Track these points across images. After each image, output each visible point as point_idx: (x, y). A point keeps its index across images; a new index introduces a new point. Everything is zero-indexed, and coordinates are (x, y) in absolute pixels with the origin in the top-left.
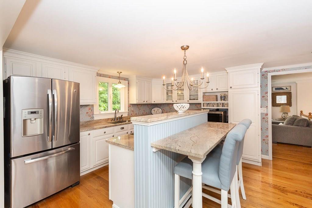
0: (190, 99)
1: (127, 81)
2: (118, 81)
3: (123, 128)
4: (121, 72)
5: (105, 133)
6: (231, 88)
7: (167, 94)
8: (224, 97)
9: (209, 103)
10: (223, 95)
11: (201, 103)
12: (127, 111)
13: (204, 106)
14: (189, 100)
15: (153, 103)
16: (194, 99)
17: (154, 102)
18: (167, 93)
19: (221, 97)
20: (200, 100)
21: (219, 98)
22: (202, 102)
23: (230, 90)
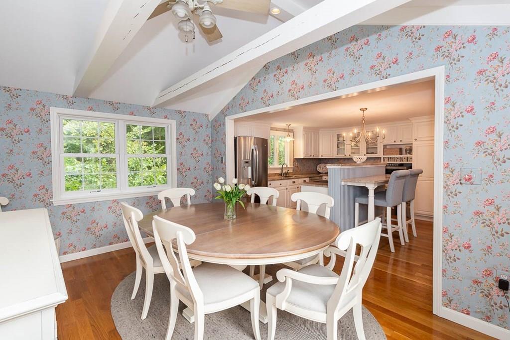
0: (367, 153)
1: (292, 133)
2: (287, 133)
3: (294, 182)
4: (290, 125)
5: (281, 184)
6: (416, 140)
7: (338, 147)
8: (410, 151)
9: (390, 158)
10: (408, 148)
11: (381, 158)
12: (292, 166)
13: (384, 161)
14: (365, 154)
15: (320, 157)
16: (373, 153)
17: (322, 156)
18: (337, 145)
19: (406, 150)
20: (380, 153)
21: (404, 151)
22: (382, 156)
23: (414, 143)
